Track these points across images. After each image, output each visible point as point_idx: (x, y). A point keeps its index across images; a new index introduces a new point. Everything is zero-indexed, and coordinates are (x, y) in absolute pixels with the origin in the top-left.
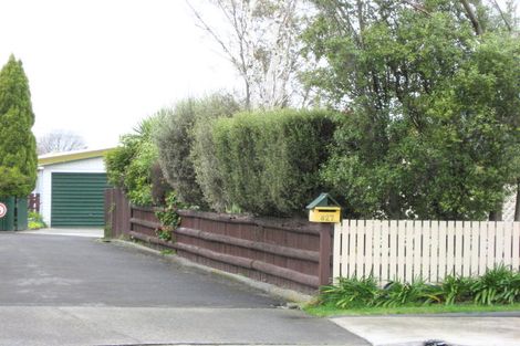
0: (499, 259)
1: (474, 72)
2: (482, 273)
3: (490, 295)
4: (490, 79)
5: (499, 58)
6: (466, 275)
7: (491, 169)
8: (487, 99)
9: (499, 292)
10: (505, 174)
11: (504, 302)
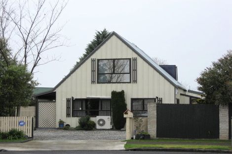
0: (13, 127)
1: (8, 76)
2: (9, 131)
3: (11, 137)
4: (12, 78)
5: (15, 72)
6: (4, 131)
7: (11, 102)
8: (11, 83)
9: (14, 136)
10: (15, 104)
11: (15, 139)
